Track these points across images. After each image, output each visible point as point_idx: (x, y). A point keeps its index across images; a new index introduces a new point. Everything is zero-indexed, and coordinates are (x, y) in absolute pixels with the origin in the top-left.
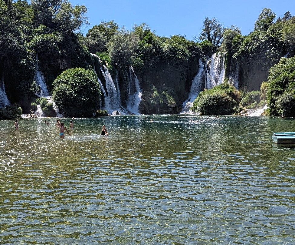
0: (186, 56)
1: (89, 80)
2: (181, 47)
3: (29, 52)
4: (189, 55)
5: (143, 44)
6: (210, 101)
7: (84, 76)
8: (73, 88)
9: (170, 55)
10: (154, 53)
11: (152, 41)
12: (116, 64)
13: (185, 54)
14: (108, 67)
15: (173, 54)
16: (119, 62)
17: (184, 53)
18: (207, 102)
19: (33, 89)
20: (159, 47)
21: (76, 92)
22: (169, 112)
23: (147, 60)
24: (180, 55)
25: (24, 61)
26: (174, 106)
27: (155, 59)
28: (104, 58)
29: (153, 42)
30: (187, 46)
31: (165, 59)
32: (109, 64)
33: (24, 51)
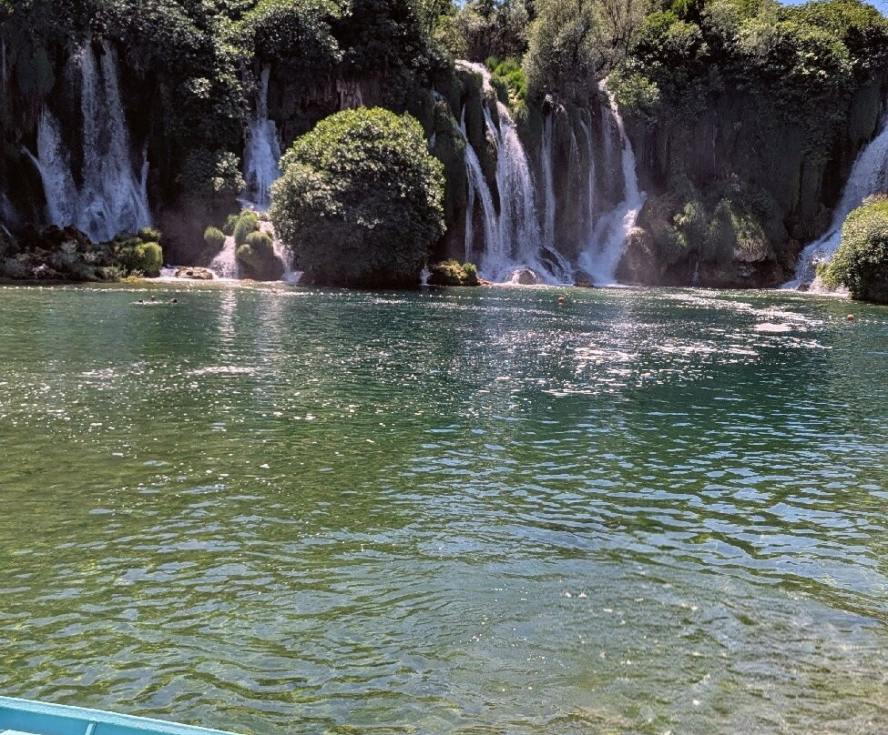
0: (832, 67)
1: (394, 153)
2: (816, 33)
3: (228, 53)
4: (847, 64)
5: (667, 25)
6: (875, 246)
7: (380, 136)
8: (331, 179)
9: (768, 63)
10: (703, 58)
11: (704, 13)
12: (548, 97)
13: (829, 59)
14: (516, 109)
15: (780, 62)
16: (560, 93)
17: (824, 55)
18: (860, 249)
19: (220, 180)
20: (730, 35)
21: (338, 196)
22: (738, 281)
23: (676, 84)
24: (810, 62)
25: (201, 86)
26: (759, 256)
27: (706, 83)
28: (504, 80)
29: (703, 17)
30: (843, 31)
31: (748, 81)
32: (519, 98)
33: (207, 49)
